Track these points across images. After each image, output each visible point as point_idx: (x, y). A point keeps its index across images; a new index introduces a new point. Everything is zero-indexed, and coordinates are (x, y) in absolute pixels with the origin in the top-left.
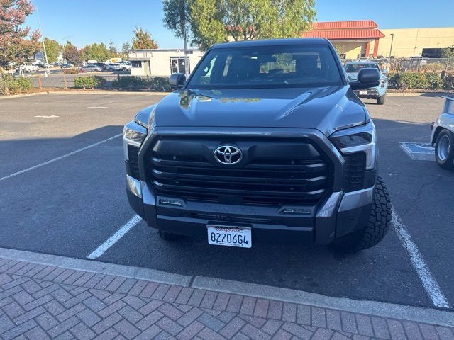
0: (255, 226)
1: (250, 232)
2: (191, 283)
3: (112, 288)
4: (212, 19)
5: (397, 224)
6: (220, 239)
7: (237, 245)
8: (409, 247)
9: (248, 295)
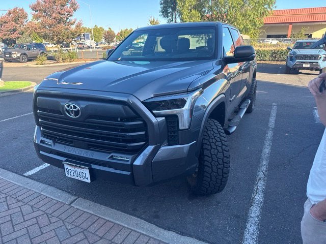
0: (94, 166)
1: (88, 170)
2: (72, 202)
3: (20, 198)
4: (192, 9)
5: (262, 176)
6: (72, 174)
7: (82, 179)
8: (256, 197)
9: (104, 217)
